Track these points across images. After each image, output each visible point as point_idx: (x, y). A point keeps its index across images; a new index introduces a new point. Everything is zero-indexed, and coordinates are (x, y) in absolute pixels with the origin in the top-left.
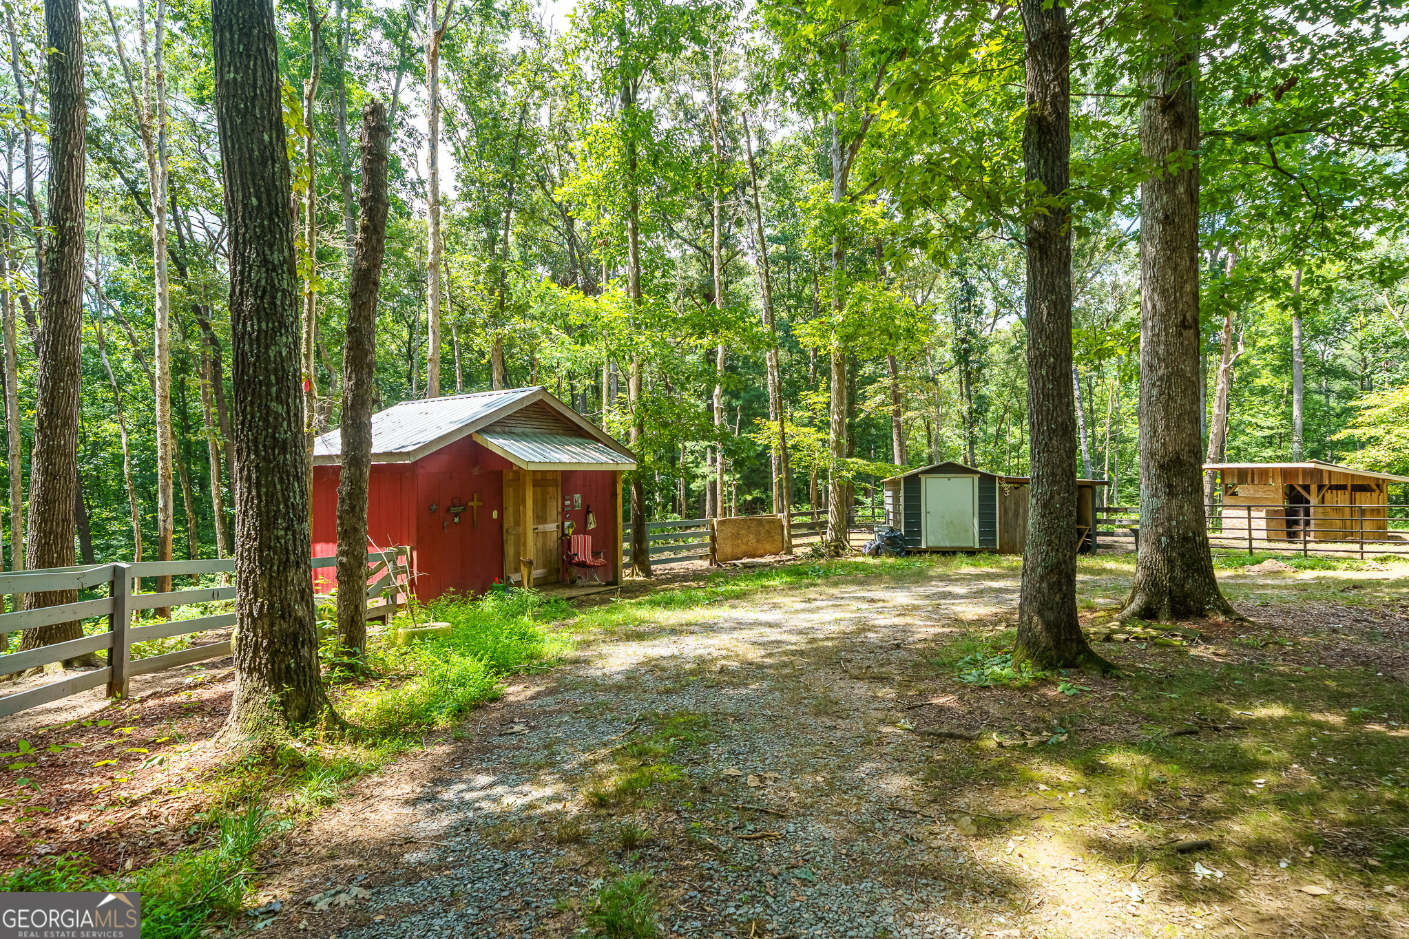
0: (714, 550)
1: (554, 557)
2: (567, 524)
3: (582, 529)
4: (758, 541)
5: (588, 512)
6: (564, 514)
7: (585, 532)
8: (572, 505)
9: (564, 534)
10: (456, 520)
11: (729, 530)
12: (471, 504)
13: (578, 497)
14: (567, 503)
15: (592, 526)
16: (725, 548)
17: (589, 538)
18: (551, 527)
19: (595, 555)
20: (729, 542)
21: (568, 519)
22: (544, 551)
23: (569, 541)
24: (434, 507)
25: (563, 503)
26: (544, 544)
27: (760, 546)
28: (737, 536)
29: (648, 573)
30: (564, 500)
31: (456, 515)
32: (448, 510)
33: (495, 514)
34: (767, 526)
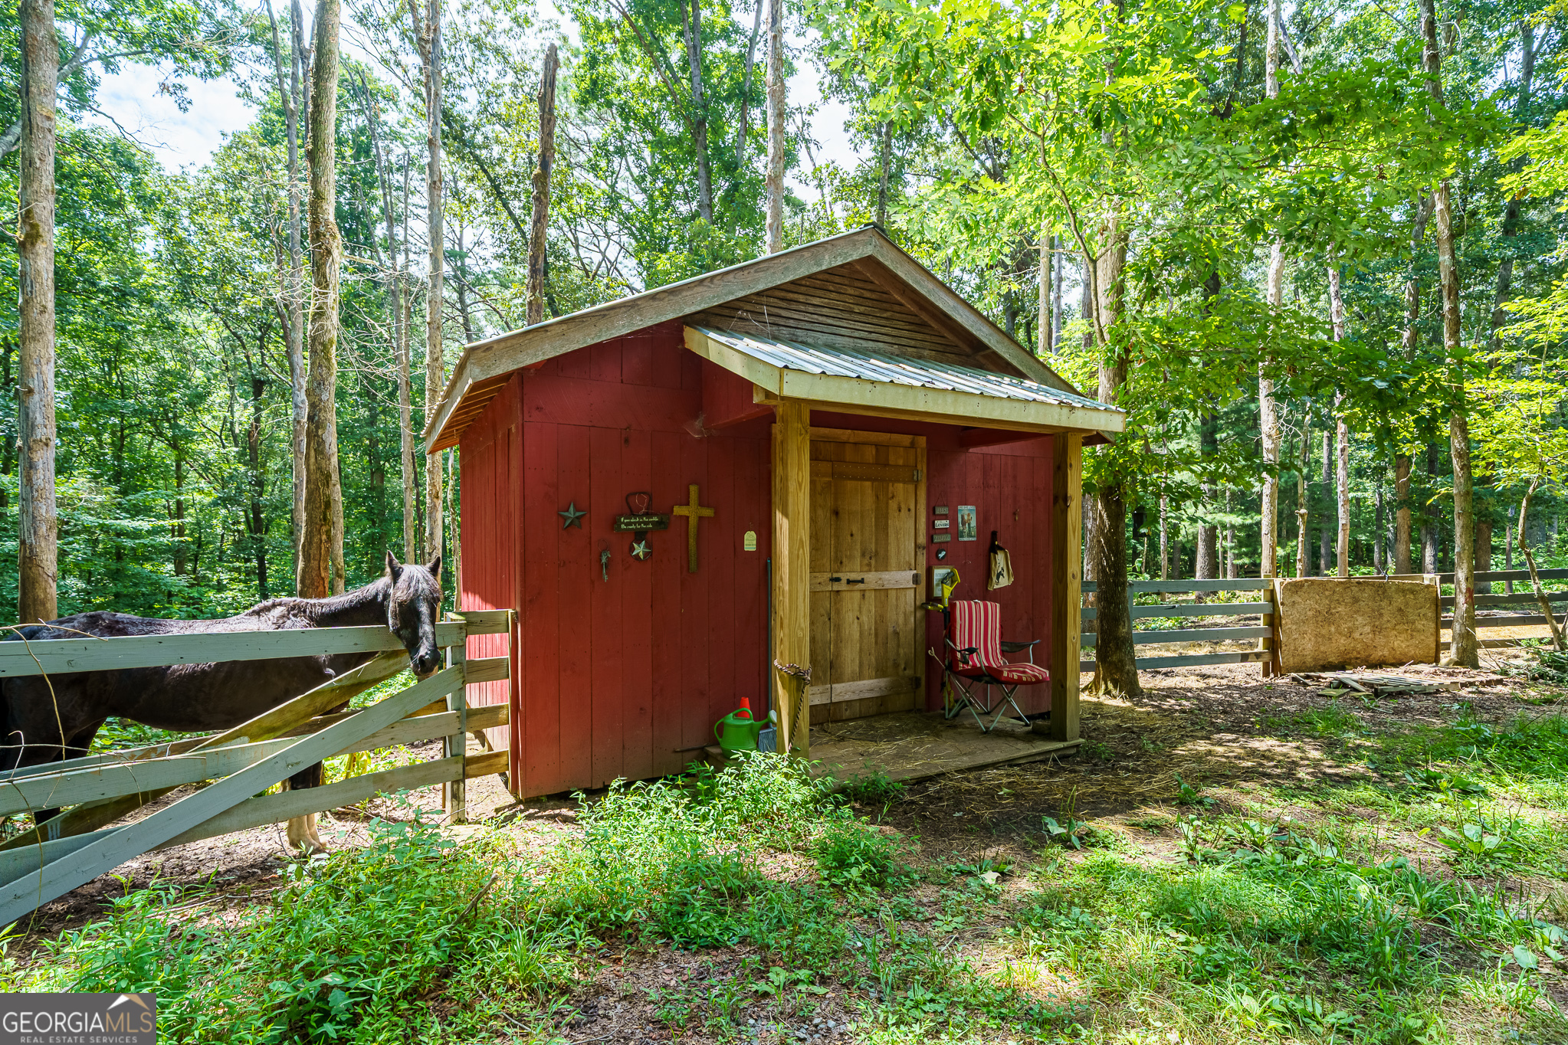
0: (1273, 645)
1: (906, 651)
2: (939, 573)
3: (977, 586)
4: (1377, 630)
5: (994, 549)
6: (933, 550)
7: (986, 595)
8: (954, 530)
9: (931, 598)
10: (640, 550)
11: (1308, 604)
12: (678, 511)
13: (968, 513)
14: (941, 524)
15: (1004, 582)
16: (1299, 641)
17: (995, 609)
18: (899, 577)
19: (1012, 649)
20: (1309, 628)
21: (942, 563)
22: (882, 635)
23: (949, 615)
24: (571, 513)
25: (931, 525)
26: (881, 619)
27: (1380, 640)
28: (1327, 617)
29: (1132, 691)
30: (932, 516)
31: (639, 536)
32: (615, 523)
33: (750, 541)
34: (1399, 600)
